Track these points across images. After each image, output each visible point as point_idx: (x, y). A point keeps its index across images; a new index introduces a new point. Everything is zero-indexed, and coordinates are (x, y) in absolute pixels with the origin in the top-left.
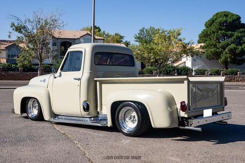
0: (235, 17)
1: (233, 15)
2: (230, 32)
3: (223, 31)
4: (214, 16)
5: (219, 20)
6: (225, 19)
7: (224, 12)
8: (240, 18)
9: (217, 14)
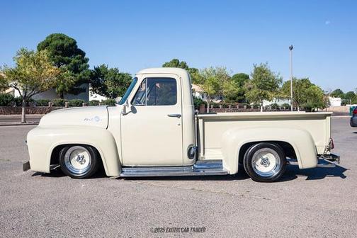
0: (71, 42)
1: (70, 39)
2: (67, 58)
3: (60, 56)
4: (48, 38)
5: (55, 43)
6: (61, 42)
7: (60, 35)
8: (75, 43)
9: (52, 36)
